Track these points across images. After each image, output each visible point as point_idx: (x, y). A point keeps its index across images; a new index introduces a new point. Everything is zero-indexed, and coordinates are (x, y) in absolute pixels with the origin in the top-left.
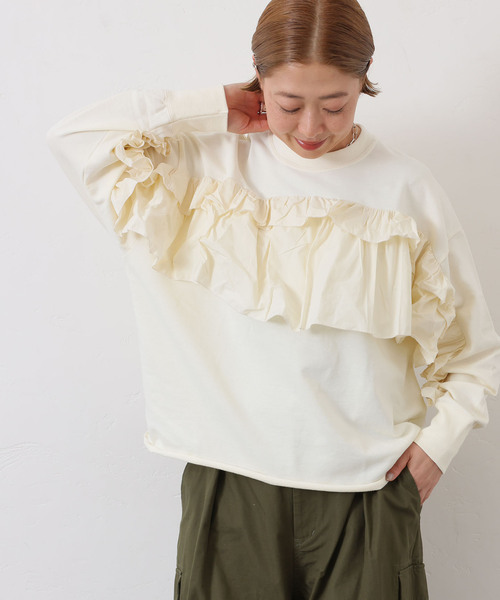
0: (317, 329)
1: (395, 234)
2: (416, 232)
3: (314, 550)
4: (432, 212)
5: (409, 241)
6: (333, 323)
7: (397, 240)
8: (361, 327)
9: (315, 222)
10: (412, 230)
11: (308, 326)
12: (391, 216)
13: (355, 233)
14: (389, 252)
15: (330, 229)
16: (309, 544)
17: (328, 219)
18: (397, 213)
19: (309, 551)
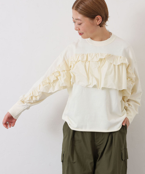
0: (103, 88)
1: (122, 62)
2: (127, 62)
3: (100, 145)
4: (131, 56)
5: (125, 64)
6: (107, 87)
7: (122, 64)
8: (115, 88)
9: (101, 60)
10: (126, 61)
11: (101, 88)
12: (120, 57)
13: (111, 63)
14: (120, 67)
15: (105, 62)
16: (98, 144)
17: (105, 59)
18: (122, 57)
19: (99, 145)
